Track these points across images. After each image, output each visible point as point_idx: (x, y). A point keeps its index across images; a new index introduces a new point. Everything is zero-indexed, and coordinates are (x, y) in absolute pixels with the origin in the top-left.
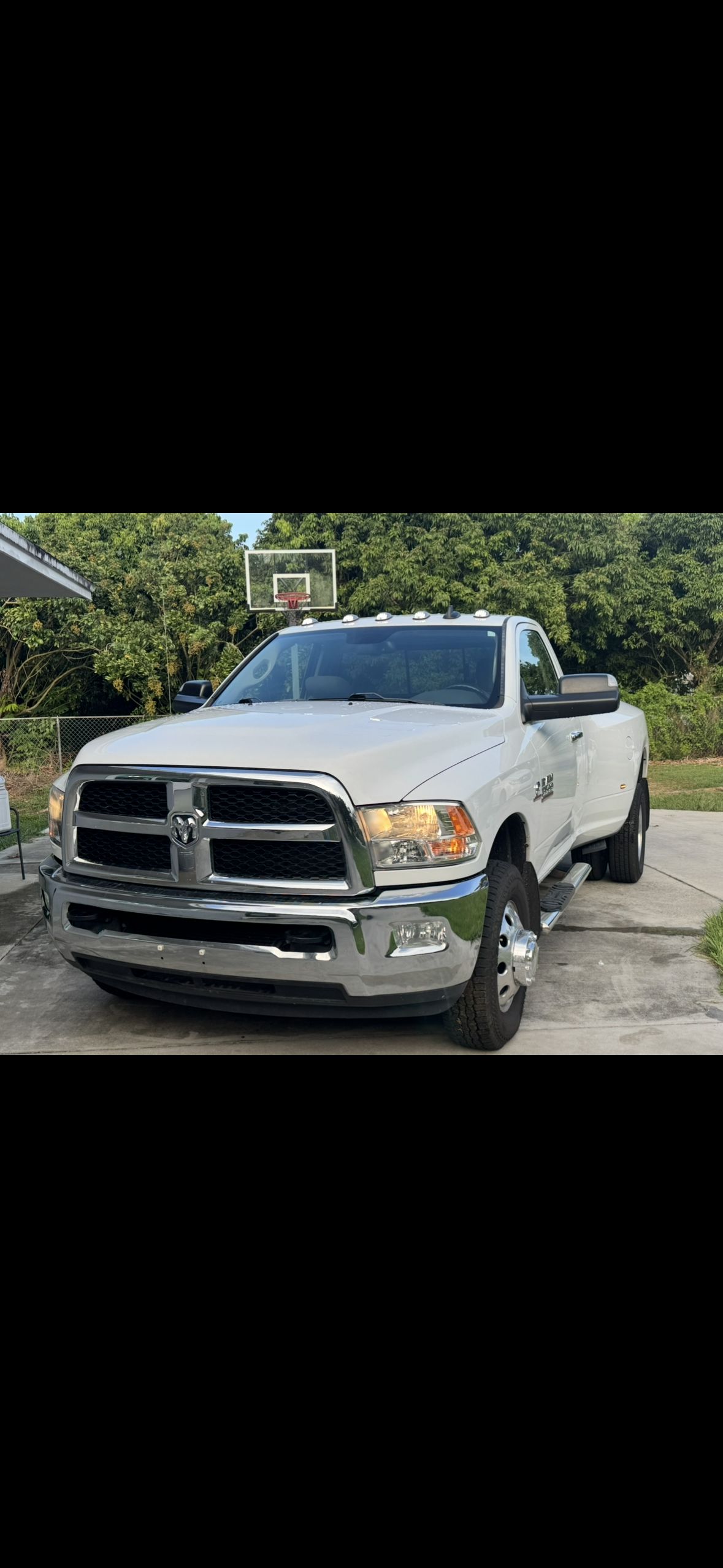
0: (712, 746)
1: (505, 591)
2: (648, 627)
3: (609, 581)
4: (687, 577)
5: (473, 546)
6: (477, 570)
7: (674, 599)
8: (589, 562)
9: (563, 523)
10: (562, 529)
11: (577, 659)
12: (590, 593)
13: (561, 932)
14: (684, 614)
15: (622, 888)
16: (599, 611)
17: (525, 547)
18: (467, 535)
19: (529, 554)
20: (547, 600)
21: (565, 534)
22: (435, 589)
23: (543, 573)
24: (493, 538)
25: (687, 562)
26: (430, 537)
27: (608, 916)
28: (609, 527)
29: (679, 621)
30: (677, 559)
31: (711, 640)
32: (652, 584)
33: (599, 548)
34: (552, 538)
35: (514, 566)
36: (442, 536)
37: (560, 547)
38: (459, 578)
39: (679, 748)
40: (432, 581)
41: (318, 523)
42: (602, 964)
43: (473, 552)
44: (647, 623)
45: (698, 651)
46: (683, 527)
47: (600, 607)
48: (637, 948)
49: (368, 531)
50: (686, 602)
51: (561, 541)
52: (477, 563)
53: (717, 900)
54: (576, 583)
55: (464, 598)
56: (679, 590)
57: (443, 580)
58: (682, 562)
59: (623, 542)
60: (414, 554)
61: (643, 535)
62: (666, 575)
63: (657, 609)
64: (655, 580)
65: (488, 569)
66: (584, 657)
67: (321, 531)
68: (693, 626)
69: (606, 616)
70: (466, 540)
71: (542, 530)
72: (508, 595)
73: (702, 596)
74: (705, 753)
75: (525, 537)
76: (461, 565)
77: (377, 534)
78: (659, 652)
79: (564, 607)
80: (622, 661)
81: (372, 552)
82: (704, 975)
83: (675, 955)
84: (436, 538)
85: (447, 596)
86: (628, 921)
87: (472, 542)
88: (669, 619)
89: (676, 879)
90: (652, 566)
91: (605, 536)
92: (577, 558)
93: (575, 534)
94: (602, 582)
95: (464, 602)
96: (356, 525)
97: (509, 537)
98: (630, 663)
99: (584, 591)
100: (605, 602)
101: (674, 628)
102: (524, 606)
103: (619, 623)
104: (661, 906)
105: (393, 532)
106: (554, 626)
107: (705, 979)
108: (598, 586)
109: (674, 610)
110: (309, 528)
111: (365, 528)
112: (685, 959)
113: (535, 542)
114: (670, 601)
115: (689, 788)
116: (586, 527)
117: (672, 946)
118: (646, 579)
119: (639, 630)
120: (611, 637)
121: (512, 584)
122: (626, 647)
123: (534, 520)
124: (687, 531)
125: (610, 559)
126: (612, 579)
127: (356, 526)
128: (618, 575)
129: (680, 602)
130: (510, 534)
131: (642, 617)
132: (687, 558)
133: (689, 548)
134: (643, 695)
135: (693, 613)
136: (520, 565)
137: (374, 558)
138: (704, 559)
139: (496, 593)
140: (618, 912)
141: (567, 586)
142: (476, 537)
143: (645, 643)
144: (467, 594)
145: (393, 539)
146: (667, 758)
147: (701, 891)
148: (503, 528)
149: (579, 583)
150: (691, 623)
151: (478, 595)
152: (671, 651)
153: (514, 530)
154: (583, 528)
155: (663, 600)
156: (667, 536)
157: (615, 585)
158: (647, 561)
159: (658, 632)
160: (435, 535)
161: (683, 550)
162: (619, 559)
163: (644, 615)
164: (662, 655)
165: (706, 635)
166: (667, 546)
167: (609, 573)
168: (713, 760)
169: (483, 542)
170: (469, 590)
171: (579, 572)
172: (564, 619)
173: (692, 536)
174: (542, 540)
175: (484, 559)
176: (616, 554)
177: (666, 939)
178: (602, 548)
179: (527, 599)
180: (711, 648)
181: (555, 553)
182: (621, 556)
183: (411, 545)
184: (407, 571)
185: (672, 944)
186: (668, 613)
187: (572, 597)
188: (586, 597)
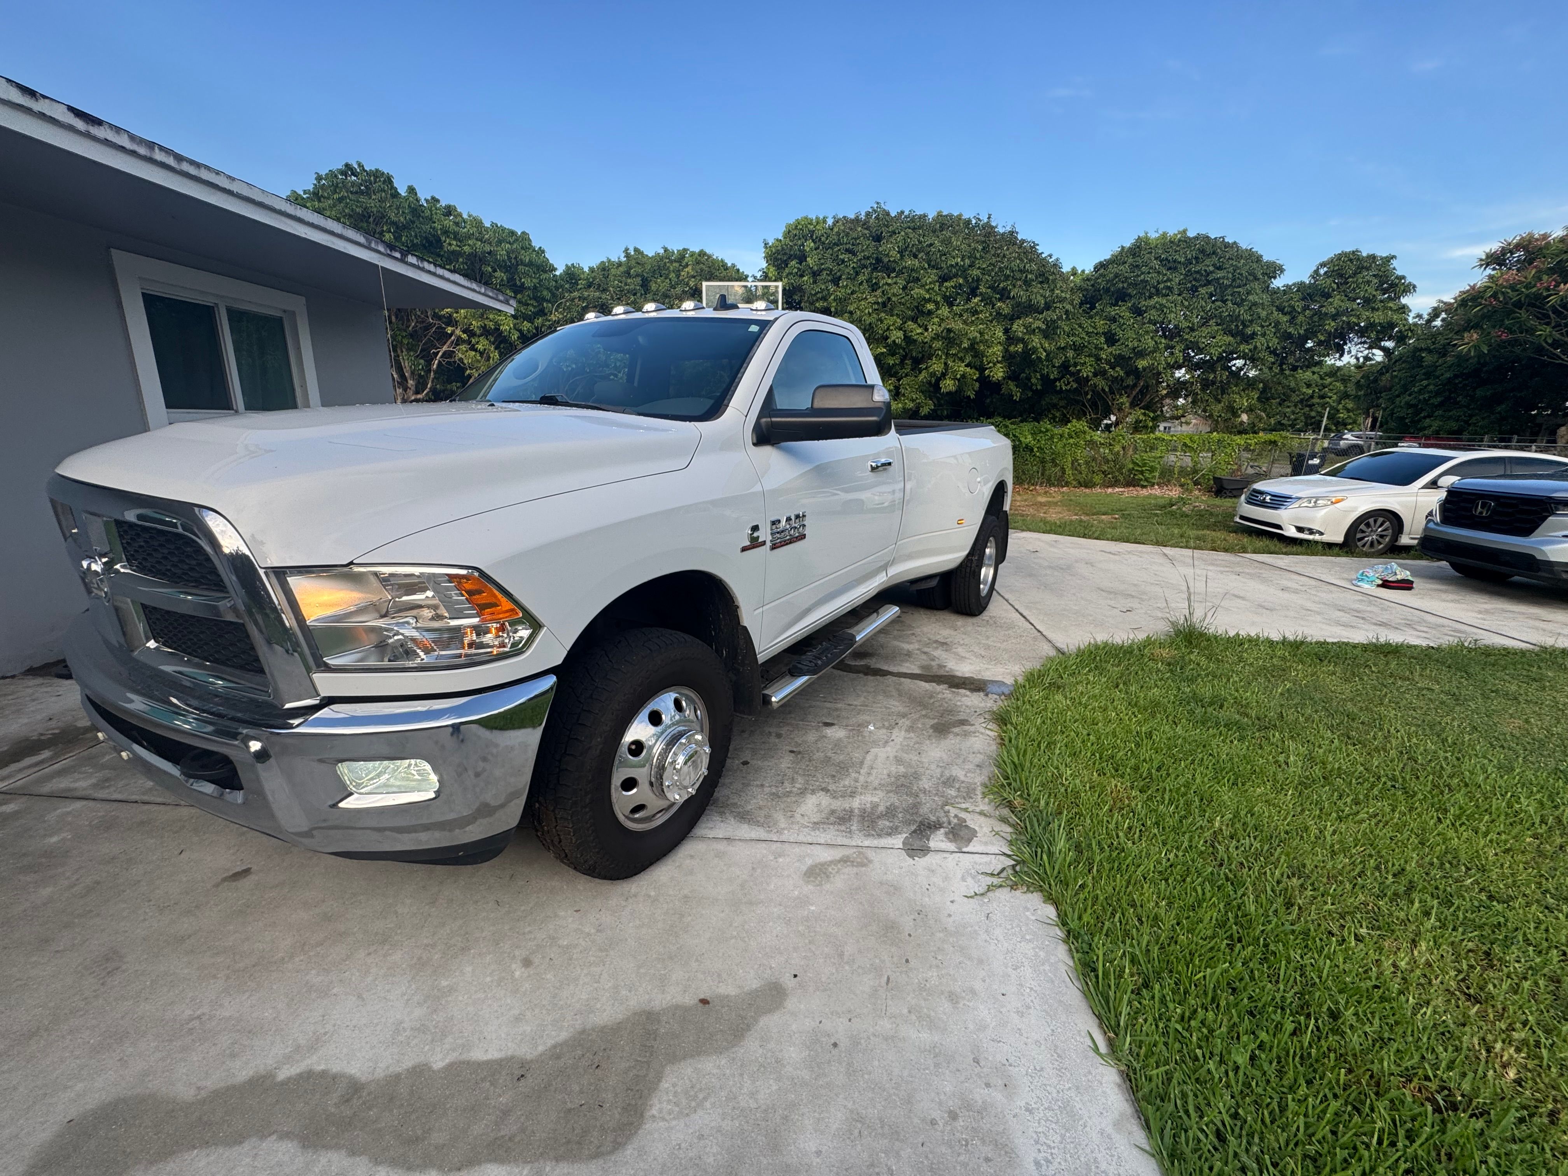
0: (1121, 478)
1: (949, 331)
2: (1080, 371)
3: (1044, 327)
4: (1120, 328)
5: (928, 291)
6: (930, 313)
7: (1106, 347)
8: (1027, 309)
9: (1008, 272)
10: (1007, 278)
11: (1013, 396)
12: (1027, 337)
13: (861, 675)
14: (1113, 360)
15: (960, 621)
16: (1033, 354)
17: (973, 292)
18: (923, 281)
19: (976, 300)
20: (987, 341)
21: (1009, 282)
22: (891, 328)
23: (986, 317)
24: (946, 284)
25: (1122, 314)
26: (890, 281)
27: (924, 657)
28: (1051, 278)
29: (1107, 367)
30: (1113, 311)
31: (1135, 385)
32: (1088, 333)
33: (1038, 296)
34: (998, 286)
35: (963, 310)
36: (901, 282)
37: (1004, 295)
38: (914, 320)
39: (1092, 478)
40: (890, 320)
41: (799, 269)
42: (872, 728)
43: (927, 296)
44: (1078, 368)
45: (1121, 395)
46: (1123, 282)
47: (1035, 350)
48: (925, 707)
49: (840, 277)
50: (1115, 350)
51: (1004, 289)
52: (930, 306)
53: (1050, 645)
54: (1015, 327)
55: (915, 337)
56: (1111, 339)
57: (898, 320)
58: (1117, 314)
59: (1062, 292)
60: (875, 296)
61: (1086, 290)
62: (1101, 324)
63: (1089, 356)
64: (1091, 330)
65: (939, 312)
66: (1018, 394)
67: (802, 276)
68: (1120, 372)
69: (1039, 358)
70: (923, 286)
71: (989, 278)
72: (952, 335)
73: (1130, 344)
74: (1115, 483)
75: (974, 285)
76: (917, 307)
77: (848, 278)
78: (1087, 394)
79: (1000, 348)
80: (1055, 401)
81: (838, 294)
82: (979, 758)
83: (963, 722)
84: (896, 283)
85: (900, 334)
86: (940, 666)
87: (927, 287)
88: (1098, 365)
89: (1021, 614)
90: (1091, 317)
91: (1046, 286)
92: (1019, 304)
93: (1019, 283)
94: (1038, 328)
95: (915, 341)
96: (831, 270)
97: (960, 284)
98: (1062, 403)
99: (1020, 335)
100: (1039, 345)
101: (1103, 373)
102: (966, 345)
103: (1054, 366)
104: (988, 648)
105: (861, 278)
106: (991, 365)
107: (978, 766)
108: (1034, 330)
109: (1104, 356)
110: (792, 273)
111: (838, 274)
112: (972, 729)
113: (982, 289)
114: (1101, 349)
115: (1087, 515)
116: (1030, 276)
117: (967, 706)
118: (1083, 328)
119: (1072, 374)
120: (1045, 379)
121: (957, 325)
122: (1058, 388)
123: (984, 269)
124: (1125, 285)
125: (1048, 307)
126: (1047, 325)
127: (831, 272)
128: (1054, 321)
129: (1110, 350)
130: (961, 281)
131: (1075, 363)
132: (1123, 311)
133: (1126, 301)
134: (1067, 430)
135: (1120, 360)
136: (968, 309)
137: (840, 299)
138: (1138, 312)
139: (942, 332)
140: (938, 653)
141: (1006, 331)
142: (930, 283)
143: (1075, 386)
144: (918, 334)
145: (861, 284)
146: (1081, 486)
147: (1039, 631)
148: (956, 276)
149: (1018, 328)
150: (1118, 369)
151: (926, 334)
152: (1098, 395)
153: (965, 278)
154: (1026, 277)
155: (1095, 348)
156: (1107, 290)
157: (1049, 332)
158: (1088, 313)
159: (1088, 376)
160: (894, 280)
161: (1120, 303)
162: (1056, 308)
163: (1077, 360)
164: (1089, 397)
165: (1130, 381)
166: (1106, 299)
167: (1046, 319)
168: (1121, 489)
169: (937, 288)
170: (919, 331)
171: (1019, 318)
172: (1000, 359)
173: (1130, 290)
174: (988, 288)
175: (937, 303)
176: (1054, 303)
177: (967, 696)
178: (1042, 296)
179: (969, 339)
180: (1134, 393)
181: (1000, 300)
182: (1058, 305)
183: (874, 287)
184: (867, 311)
185: (969, 704)
186: (1098, 359)
187: (1011, 339)
188: (1022, 340)
